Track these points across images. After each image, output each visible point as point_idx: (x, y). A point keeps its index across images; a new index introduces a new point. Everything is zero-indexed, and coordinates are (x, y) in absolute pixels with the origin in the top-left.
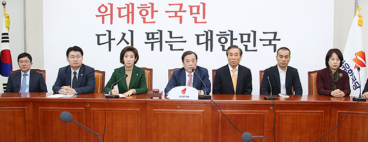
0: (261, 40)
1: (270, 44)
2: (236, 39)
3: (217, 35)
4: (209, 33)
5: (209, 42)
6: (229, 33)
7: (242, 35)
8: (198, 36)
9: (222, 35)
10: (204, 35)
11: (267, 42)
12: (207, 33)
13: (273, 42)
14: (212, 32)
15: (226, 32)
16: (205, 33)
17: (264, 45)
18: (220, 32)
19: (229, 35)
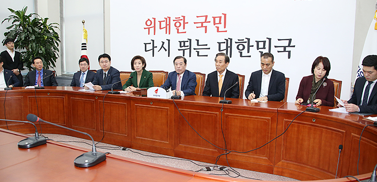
0: (275, 47)
1: (285, 51)
2: (253, 46)
3: (236, 43)
4: (229, 40)
5: (229, 49)
6: (247, 40)
7: (258, 42)
8: (220, 44)
9: (240, 42)
10: (224, 43)
11: (282, 49)
12: (227, 40)
13: (288, 49)
14: (231, 40)
15: (243, 40)
16: (225, 41)
17: (278, 52)
18: (239, 40)
19: (246, 42)
